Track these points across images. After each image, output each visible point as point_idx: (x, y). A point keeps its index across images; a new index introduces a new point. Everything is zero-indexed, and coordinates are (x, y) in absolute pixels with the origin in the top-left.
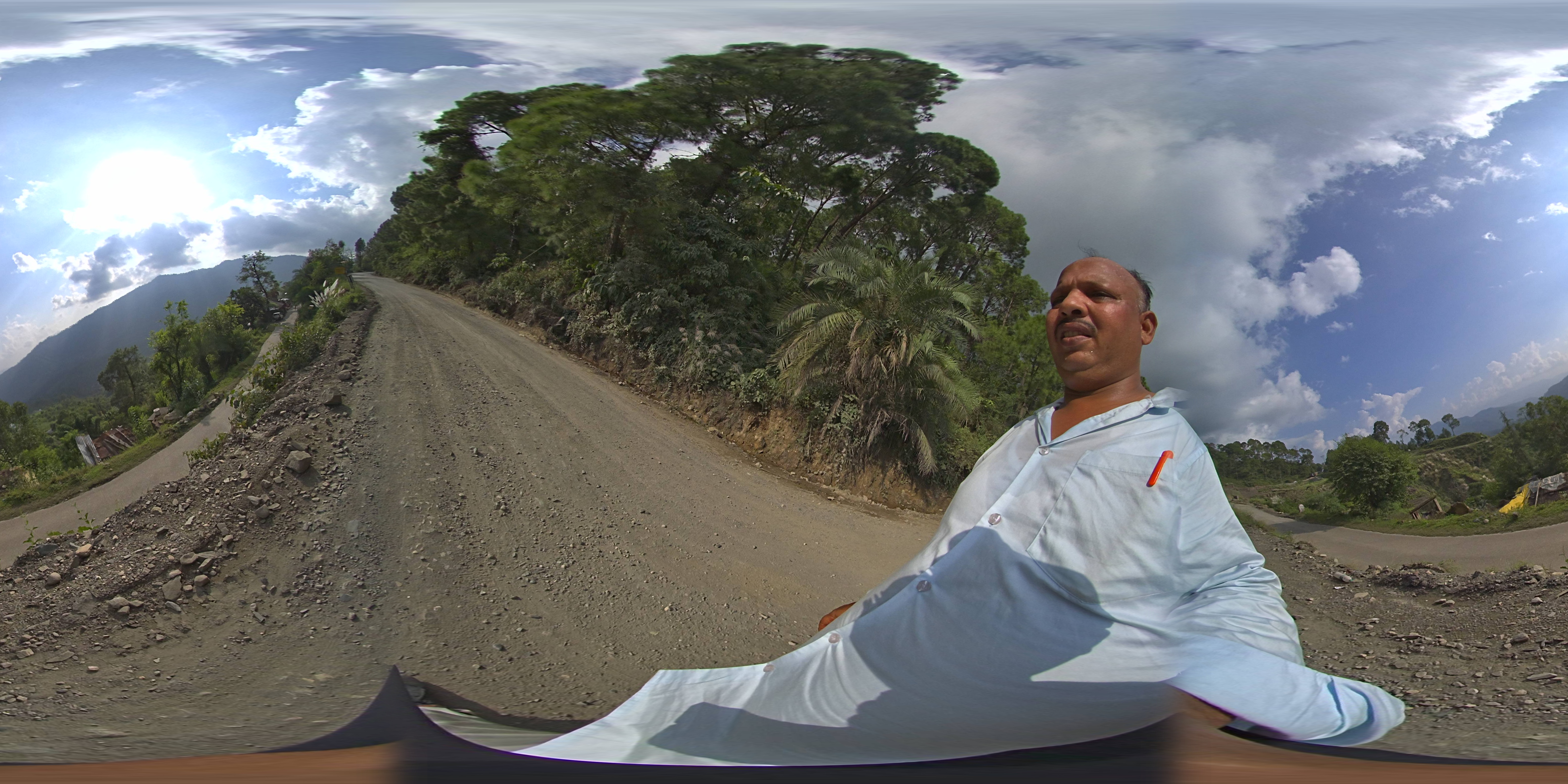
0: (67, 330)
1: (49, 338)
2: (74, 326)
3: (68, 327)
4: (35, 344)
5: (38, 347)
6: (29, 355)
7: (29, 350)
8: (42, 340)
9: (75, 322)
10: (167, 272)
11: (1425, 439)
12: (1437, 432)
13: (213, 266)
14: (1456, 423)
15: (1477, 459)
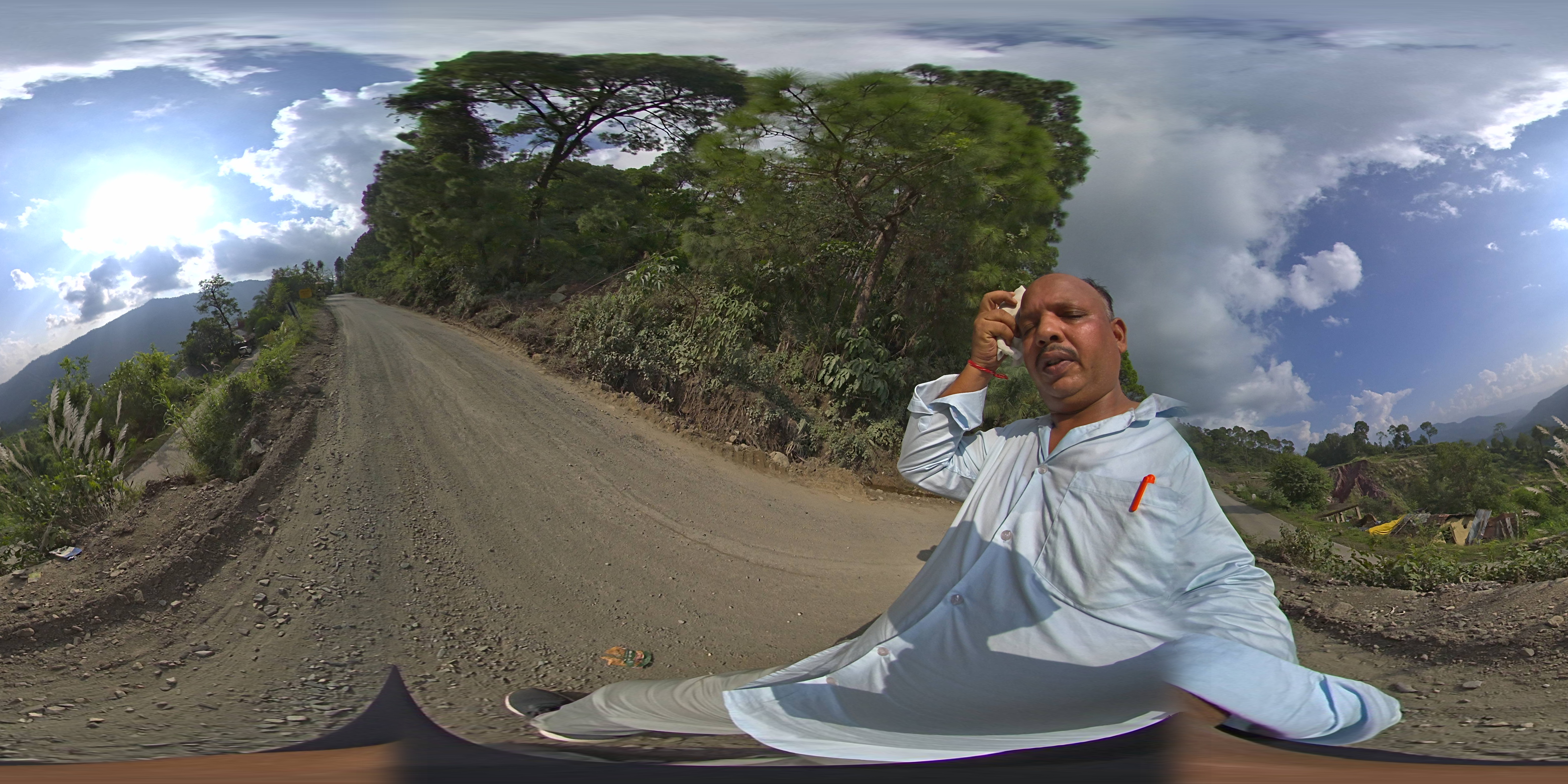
0: (60, 350)
1: (42, 358)
2: (66, 346)
3: (61, 347)
4: (27, 362)
5: (30, 364)
6: (20, 372)
7: (21, 368)
8: (35, 358)
9: (68, 342)
10: (160, 295)
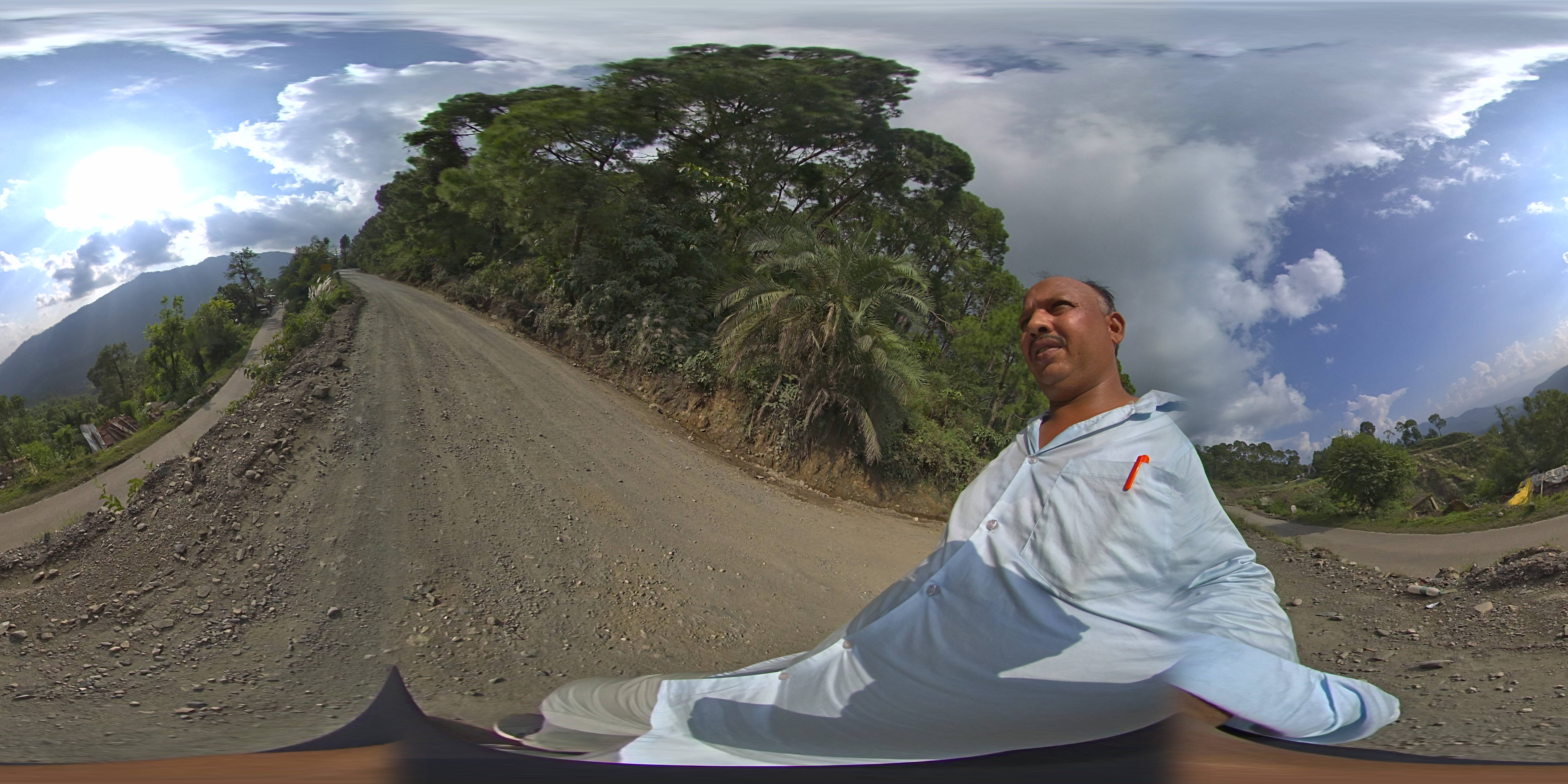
0: (51, 328)
1: (33, 338)
2: (59, 324)
3: (52, 325)
4: (19, 343)
5: (22, 345)
6: (13, 354)
7: (14, 349)
8: (26, 339)
9: (59, 320)
10: (151, 269)
11: (1412, 439)
12: (1424, 432)
13: (196, 263)
14: (1443, 423)
15: (1465, 458)
